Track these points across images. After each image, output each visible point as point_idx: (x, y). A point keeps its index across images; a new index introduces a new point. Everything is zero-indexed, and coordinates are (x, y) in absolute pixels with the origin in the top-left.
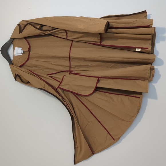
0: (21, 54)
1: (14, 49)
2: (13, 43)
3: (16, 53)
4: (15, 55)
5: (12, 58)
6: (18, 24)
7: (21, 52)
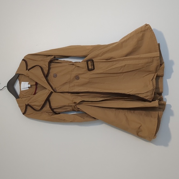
0: (28, 89)
1: (20, 84)
2: (19, 78)
3: (23, 88)
4: (22, 90)
5: (18, 93)
6: (23, 60)
7: (28, 86)
